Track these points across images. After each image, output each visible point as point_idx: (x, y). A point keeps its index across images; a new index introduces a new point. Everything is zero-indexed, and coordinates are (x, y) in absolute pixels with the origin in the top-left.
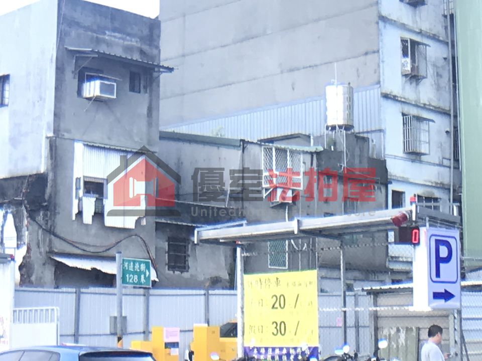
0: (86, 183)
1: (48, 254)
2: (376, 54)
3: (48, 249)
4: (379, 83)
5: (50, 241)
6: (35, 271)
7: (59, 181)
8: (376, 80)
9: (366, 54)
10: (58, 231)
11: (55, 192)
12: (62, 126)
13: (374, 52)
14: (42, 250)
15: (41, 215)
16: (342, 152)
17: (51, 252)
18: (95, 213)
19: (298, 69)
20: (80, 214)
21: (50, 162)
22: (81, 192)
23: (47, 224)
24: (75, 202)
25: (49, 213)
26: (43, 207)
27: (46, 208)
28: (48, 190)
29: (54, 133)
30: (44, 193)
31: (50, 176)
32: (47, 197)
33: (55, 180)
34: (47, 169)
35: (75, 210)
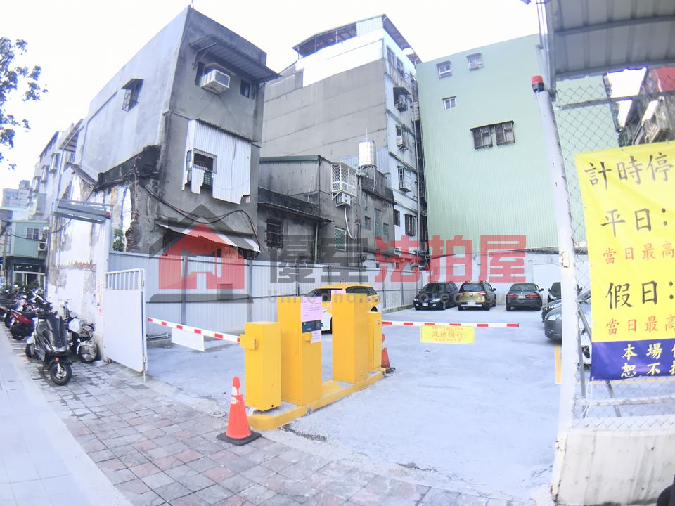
0: (196, 155)
1: (156, 222)
2: (385, 131)
3: (156, 216)
4: (387, 146)
5: (159, 208)
6: (142, 239)
7: (171, 153)
8: (385, 145)
9: (379, 130)
10: (167, 199)
11: (166, 162)
12: (178, 105)
13: (384, 129)
14: (150, 216)
15: (151, 183)
16: (372, 180)
17: (159, 219)
18: (204, 184)
19: (335, 142)
20: (189, 184)
21: (164, 135)
22: (191, 164)
23: (156, 192)
24: (185, 173)
25: (159, 182)
26: (154, 175)
27: (157, 177)
28: (160, 161)
29: (170, 109)
30: (156, 163)
31: (163, 149)
32: (158, 167)
33: (167, 151)
34: (161, 142)
35: (185, 181)
